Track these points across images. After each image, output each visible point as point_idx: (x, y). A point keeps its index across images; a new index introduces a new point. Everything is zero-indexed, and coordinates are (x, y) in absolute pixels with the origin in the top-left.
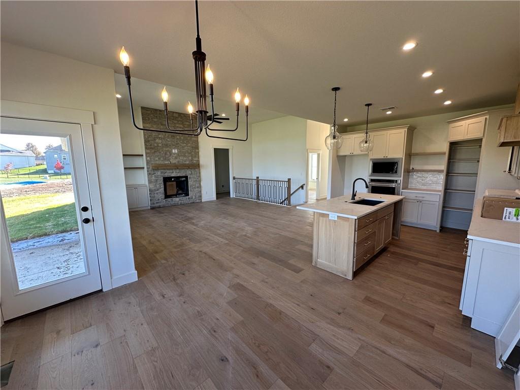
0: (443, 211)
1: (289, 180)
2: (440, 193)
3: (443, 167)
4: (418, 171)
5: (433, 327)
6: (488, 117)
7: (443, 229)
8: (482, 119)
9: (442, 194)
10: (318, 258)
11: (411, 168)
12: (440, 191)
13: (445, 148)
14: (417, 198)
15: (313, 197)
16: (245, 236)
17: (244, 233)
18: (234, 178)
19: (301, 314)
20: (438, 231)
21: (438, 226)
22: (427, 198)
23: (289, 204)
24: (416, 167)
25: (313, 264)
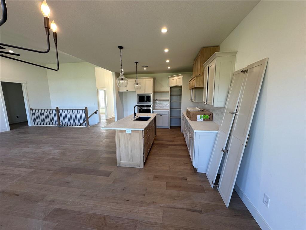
0: (170, 119)
1: (86, 108)
2: (168, 111)
3: (168, 98)
4: (159, 100)
5: (186, 179)
6: (183, 76)
7: (171, 127)
8: (181, 77)
9: (169, 111)
10: (120, 161)
11: (156, 99)
12: (168, 110)
13: (168, 89)
14: (160, 114)
15: (103, 118)
16: (53, 158)
17: (51, 157)
18: (31, 109)
19: (120, 210)
20: (169, 128)
21: (169, 126)
22: (164, 113)
23: (88, 125)
24: (158, 98)
25: (118, 165)
